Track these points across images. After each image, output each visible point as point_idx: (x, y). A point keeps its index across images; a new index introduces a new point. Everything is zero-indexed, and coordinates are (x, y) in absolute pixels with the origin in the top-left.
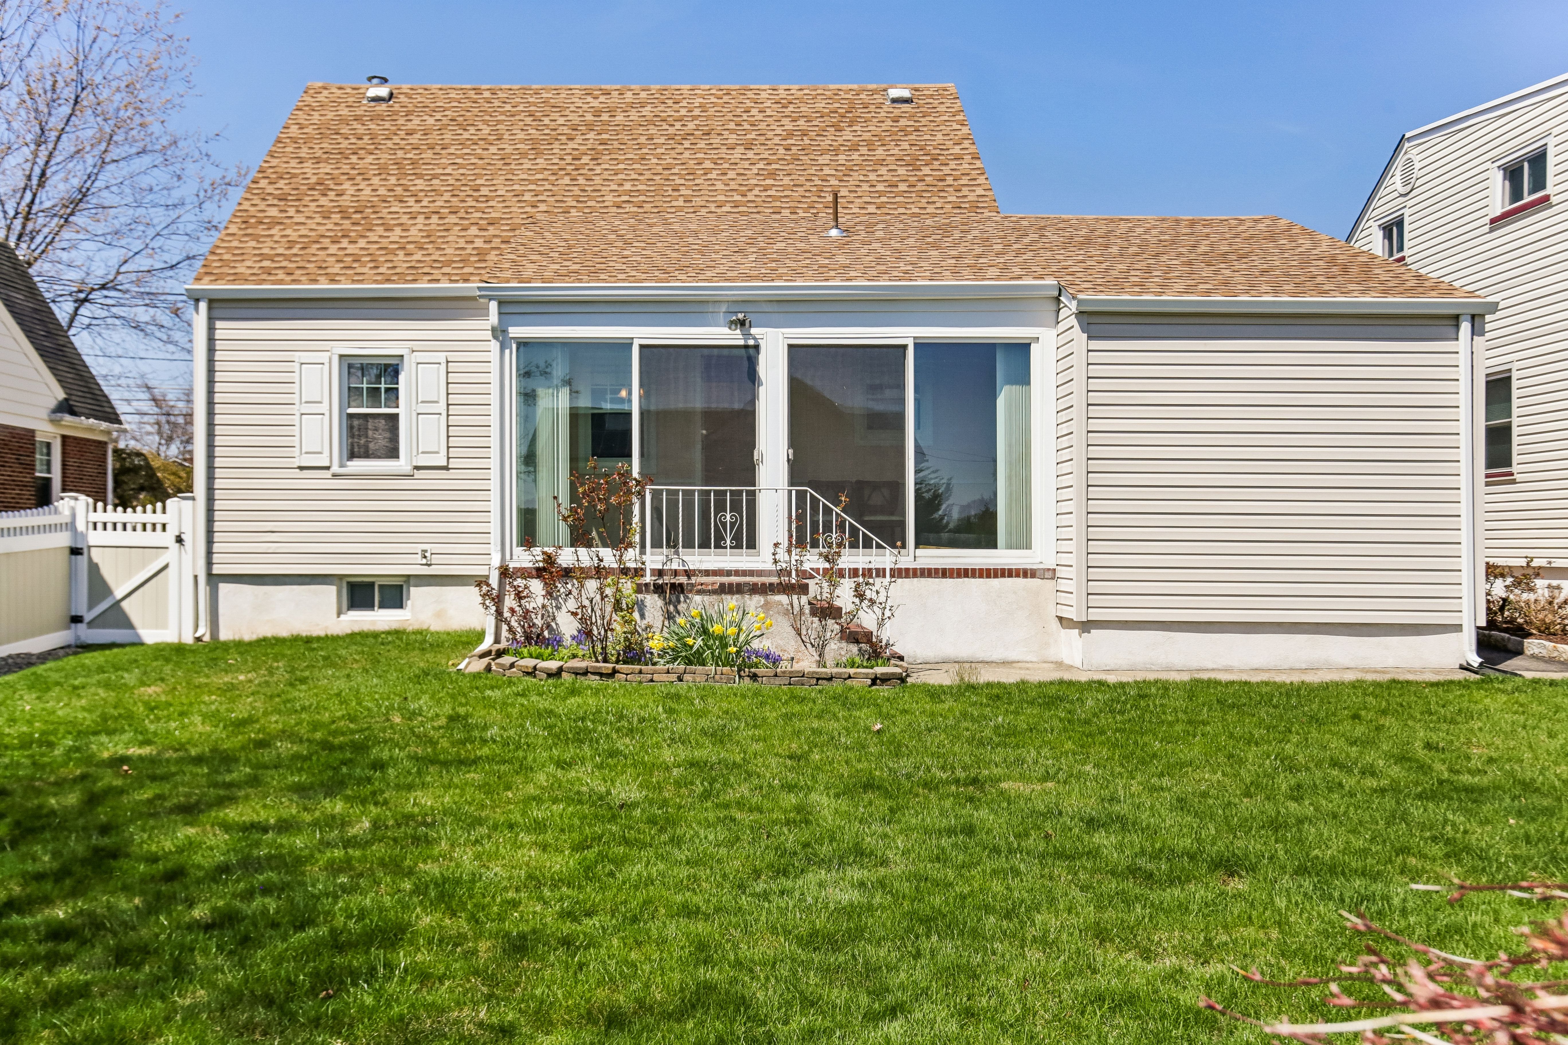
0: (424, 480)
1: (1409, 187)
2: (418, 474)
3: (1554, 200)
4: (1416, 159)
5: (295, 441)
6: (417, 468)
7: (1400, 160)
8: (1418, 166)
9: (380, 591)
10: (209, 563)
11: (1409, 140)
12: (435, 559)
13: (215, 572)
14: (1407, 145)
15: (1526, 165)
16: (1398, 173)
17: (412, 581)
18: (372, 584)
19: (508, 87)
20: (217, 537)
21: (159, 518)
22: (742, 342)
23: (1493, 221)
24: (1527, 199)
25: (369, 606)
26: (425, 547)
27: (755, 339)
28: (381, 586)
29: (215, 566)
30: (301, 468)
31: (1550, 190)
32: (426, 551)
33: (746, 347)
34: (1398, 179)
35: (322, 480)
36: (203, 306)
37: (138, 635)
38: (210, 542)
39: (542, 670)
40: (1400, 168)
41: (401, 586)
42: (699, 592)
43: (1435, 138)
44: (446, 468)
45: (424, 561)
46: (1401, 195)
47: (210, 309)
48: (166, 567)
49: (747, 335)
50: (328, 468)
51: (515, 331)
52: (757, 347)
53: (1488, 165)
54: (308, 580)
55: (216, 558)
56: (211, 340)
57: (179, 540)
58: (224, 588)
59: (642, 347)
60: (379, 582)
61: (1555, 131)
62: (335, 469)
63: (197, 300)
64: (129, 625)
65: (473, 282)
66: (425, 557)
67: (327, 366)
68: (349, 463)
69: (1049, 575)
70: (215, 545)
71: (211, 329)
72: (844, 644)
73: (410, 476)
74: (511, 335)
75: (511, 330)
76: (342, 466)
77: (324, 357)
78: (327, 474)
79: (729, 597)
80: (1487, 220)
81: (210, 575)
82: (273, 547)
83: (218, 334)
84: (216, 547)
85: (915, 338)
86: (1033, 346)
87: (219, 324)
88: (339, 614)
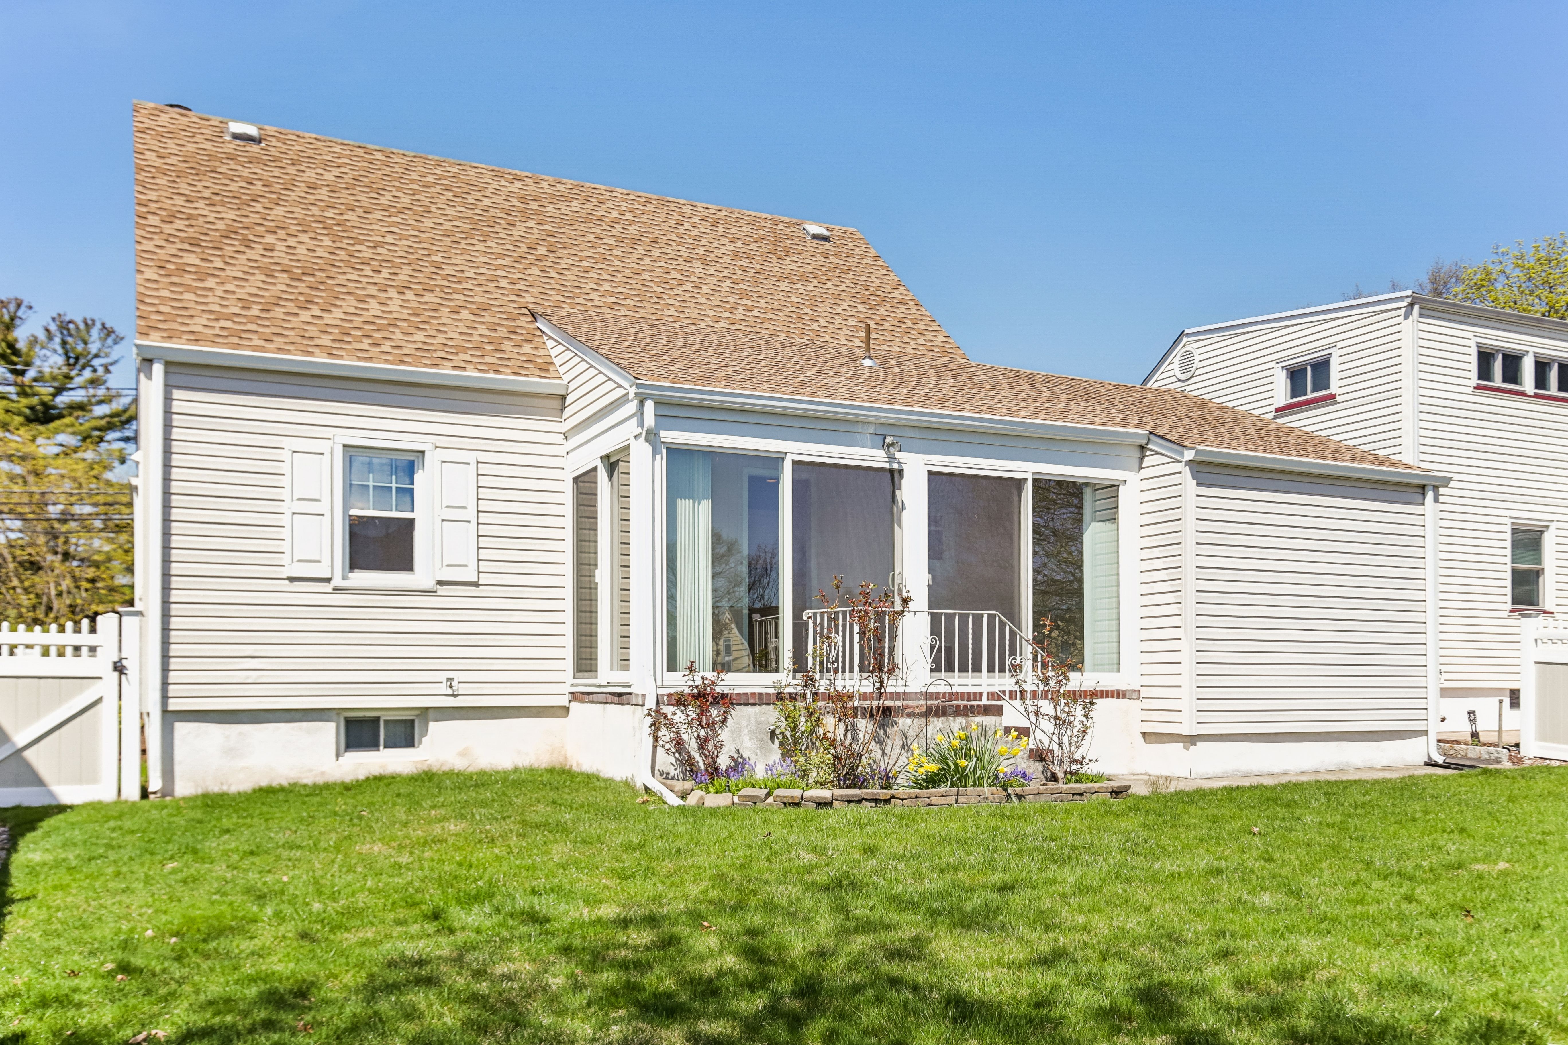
0: (447, 598)
1: (1189, 375)
2: (442, 590)
3: (1339, 399)
4: (1196, 353)
5: (285, 546)
6: (440, 583)
7: (1179, 351)
8: (1197, 358)
9: (385, 728)
10: (165, 697)
11: (1188, 335)
12: (463, 689)
13: (171, 708)
14: (1185, 340)
15: (1309, 368)
16: (1177, 361)
17: (431, 714)
18: (376, 720)
19: (402, 152)
20: (174, 663)
21: (85, 638)
22: (887, 466)
23: (1277, 410)
24: (1310, 396)
25: (374, 745)
26: (450, 675)
27: (899, 463)
28: (386, 722)
29: (171, 701)
30: (292, 579)
31: (1334, 389)
32: (452, 679)
33: (891, 471)
34: (1176, 366)
35: (321, 595)
36: (158, 369)
37: (51, 794)
38: (165, 670)
39: (810, 800)
40: (1178, 358)
41: (412, 721)
42: (909, 715)
43: (1217, 337)
44: (476, 584)
45: (450, 692)
46: (1180, 380)
47: (166, 373)
48: (99, 701)
49: (892, 458)
50: (328, 580)
51: (669, 436)
52: (900, 471)
53: (1273, 364)
54: (298, 716)
55: (172, 690)
56: (168, 413)
57: (119, 668)
58: (181, 729)
59: (795, 463)
60: (384, 716)
61: (1340, 345)
62: (337, 581)
63: (150, 361)
64: (39, 782)
65: (506, 373)
66: (451, 687)
67: (327, 456)
68: (351, 575)
69: (1135, 695)
70: (171, 674)
71: (168, 399)
72: (1032, 762)
73: (432, 592)
74: (663, 440)
75: (663, 433)
76: (344, 578)
77: (323, 446)
78: (328, 588)
79: (935, 719)
80: (1272, 408)
81: (165, 712)
82: (253, 676)
83: (176, 406)
84: (173, 677)
85: (1033, 473)
86: (1121, 488)
87: (177, 394)
88: (338, 756)
